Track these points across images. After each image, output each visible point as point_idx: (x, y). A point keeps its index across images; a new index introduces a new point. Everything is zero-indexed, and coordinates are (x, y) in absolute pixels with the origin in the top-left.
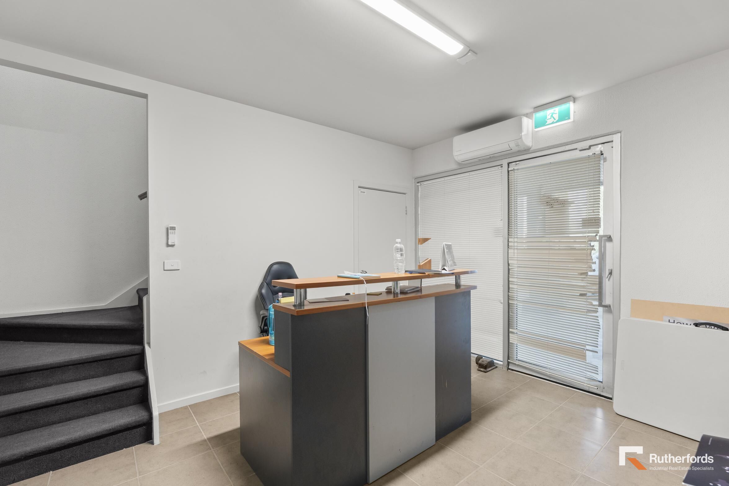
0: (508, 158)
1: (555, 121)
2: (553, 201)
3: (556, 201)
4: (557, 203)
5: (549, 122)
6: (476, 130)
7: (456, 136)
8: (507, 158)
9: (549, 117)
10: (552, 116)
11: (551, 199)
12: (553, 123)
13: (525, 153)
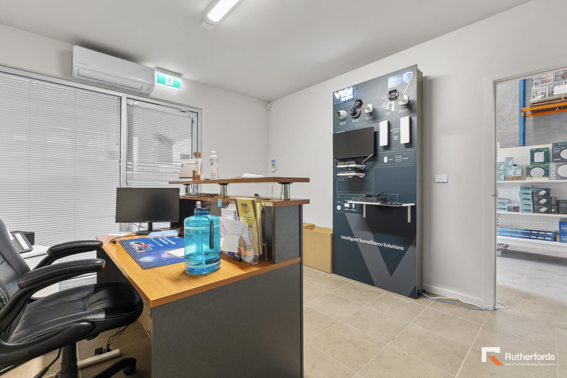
0: (128, 94)
1: (171, 85)
2: (164, 139)
3: (166, 139)
4: (166, 141)
5: (167, 83)
6: (95, 51)
7: (77, 45)
8: (126, 93)
9: (167, 80)
10: (169, 80)
11: (161, 137)
12: (169, 85)
13: (144, 97)
